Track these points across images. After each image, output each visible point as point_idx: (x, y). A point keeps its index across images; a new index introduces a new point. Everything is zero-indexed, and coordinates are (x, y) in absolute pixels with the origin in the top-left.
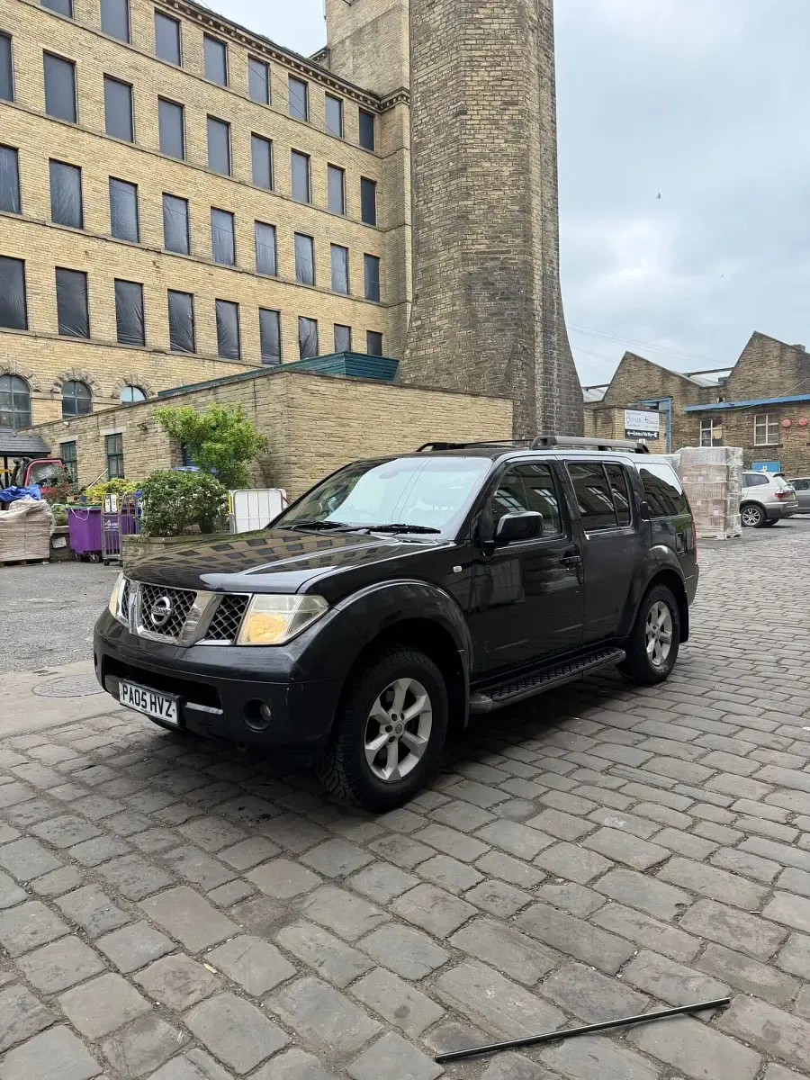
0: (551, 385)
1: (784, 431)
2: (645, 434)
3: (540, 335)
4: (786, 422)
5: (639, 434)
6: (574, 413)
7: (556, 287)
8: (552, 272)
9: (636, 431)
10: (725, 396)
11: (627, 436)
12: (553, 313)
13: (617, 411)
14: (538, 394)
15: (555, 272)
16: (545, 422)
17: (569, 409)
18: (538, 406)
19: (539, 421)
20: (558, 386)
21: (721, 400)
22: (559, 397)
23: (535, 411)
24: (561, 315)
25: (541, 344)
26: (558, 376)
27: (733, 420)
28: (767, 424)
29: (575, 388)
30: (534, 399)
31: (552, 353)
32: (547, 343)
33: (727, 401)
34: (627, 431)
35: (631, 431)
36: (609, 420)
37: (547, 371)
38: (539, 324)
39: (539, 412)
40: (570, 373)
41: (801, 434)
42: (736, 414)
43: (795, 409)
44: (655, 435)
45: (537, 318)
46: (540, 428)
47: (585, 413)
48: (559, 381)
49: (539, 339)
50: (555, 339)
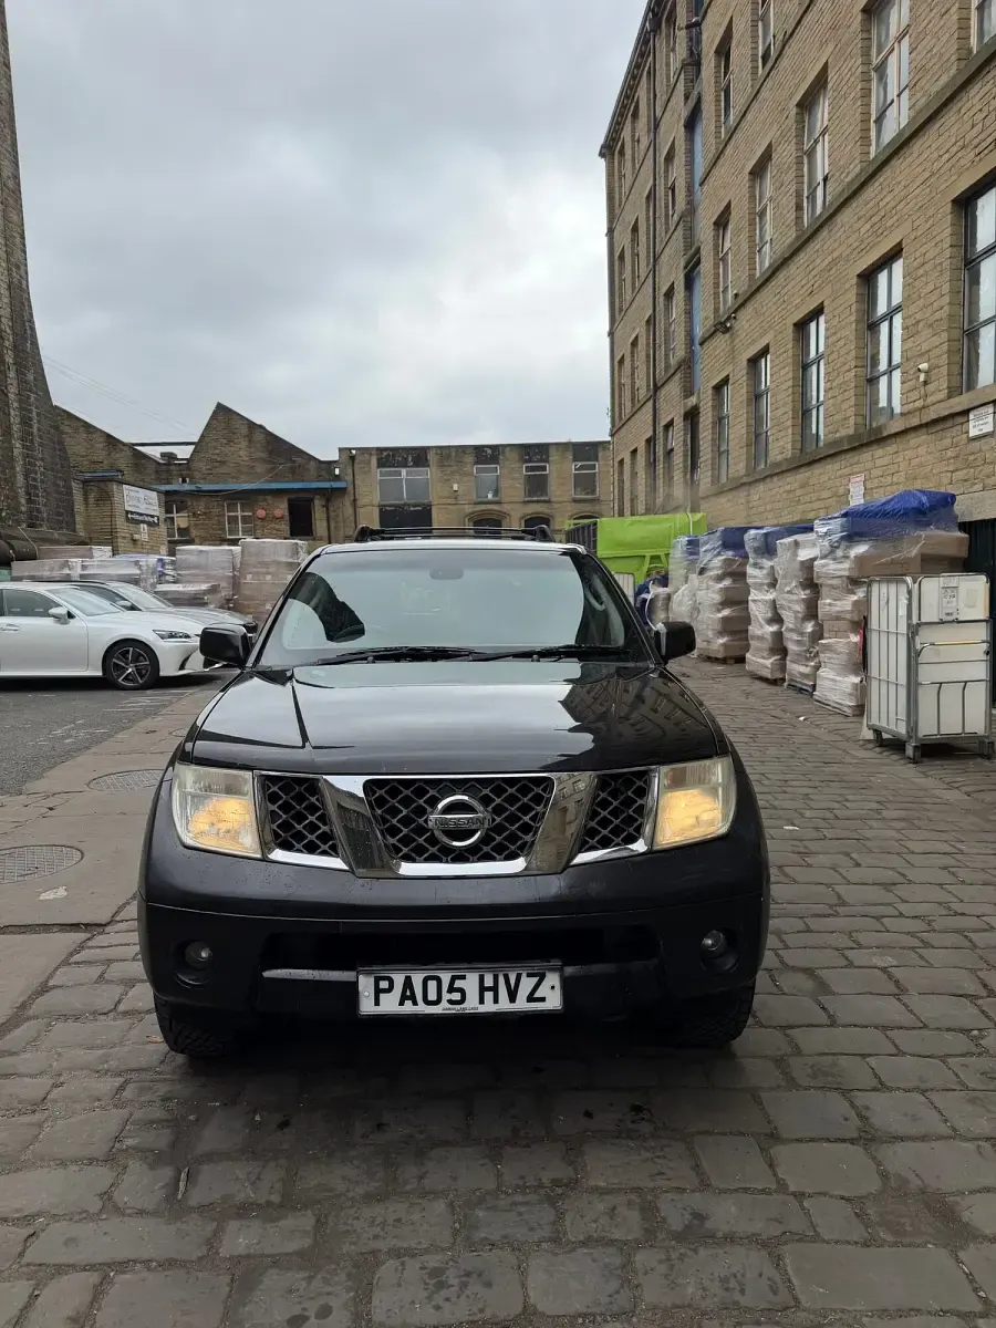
0: (32, 441)
1: (259, 523)
2: (146, 519)
3: (13, 368)
4: (261, 513)
5: (141, 518)
6: (61, 483)
7: (26, 304)
8: (20, 283)
9: (138, 514)
10: (188, 476)
11: (128, 519)
12: (26, 340)
13: (115, 487)
14: (16, 452)
15: (24, 282)
16: (28, 493)
17: (55, 477)
18: (18, 469)
19: (21, 492)
20: (41, 444)
21: (184, 481)
22: (42, 459)
23: (15, 476)
24: (35, 344)
25: (15, 383)
26: (39, 430)
27: (201, 506)
28: (239, 514)
29: (60, 450)
30: (12, 459)
31: (29, 398)
32: (22, 381)
33: (191, 483)
34: (127, 512)
35: (132, 513)
36: (105, 498)
37: (26, 422)
38: (9, 352)
39: (20, 479)
40: (51, 427)
41: (277, 527)
42: (204, 499)
43: (269, 498)
44: (155, 519)
45: (7, 343)
46: (23, 501)
47: (73, 484)
48: (41, 437)
49: (12, 374)
50: (30, 377)
